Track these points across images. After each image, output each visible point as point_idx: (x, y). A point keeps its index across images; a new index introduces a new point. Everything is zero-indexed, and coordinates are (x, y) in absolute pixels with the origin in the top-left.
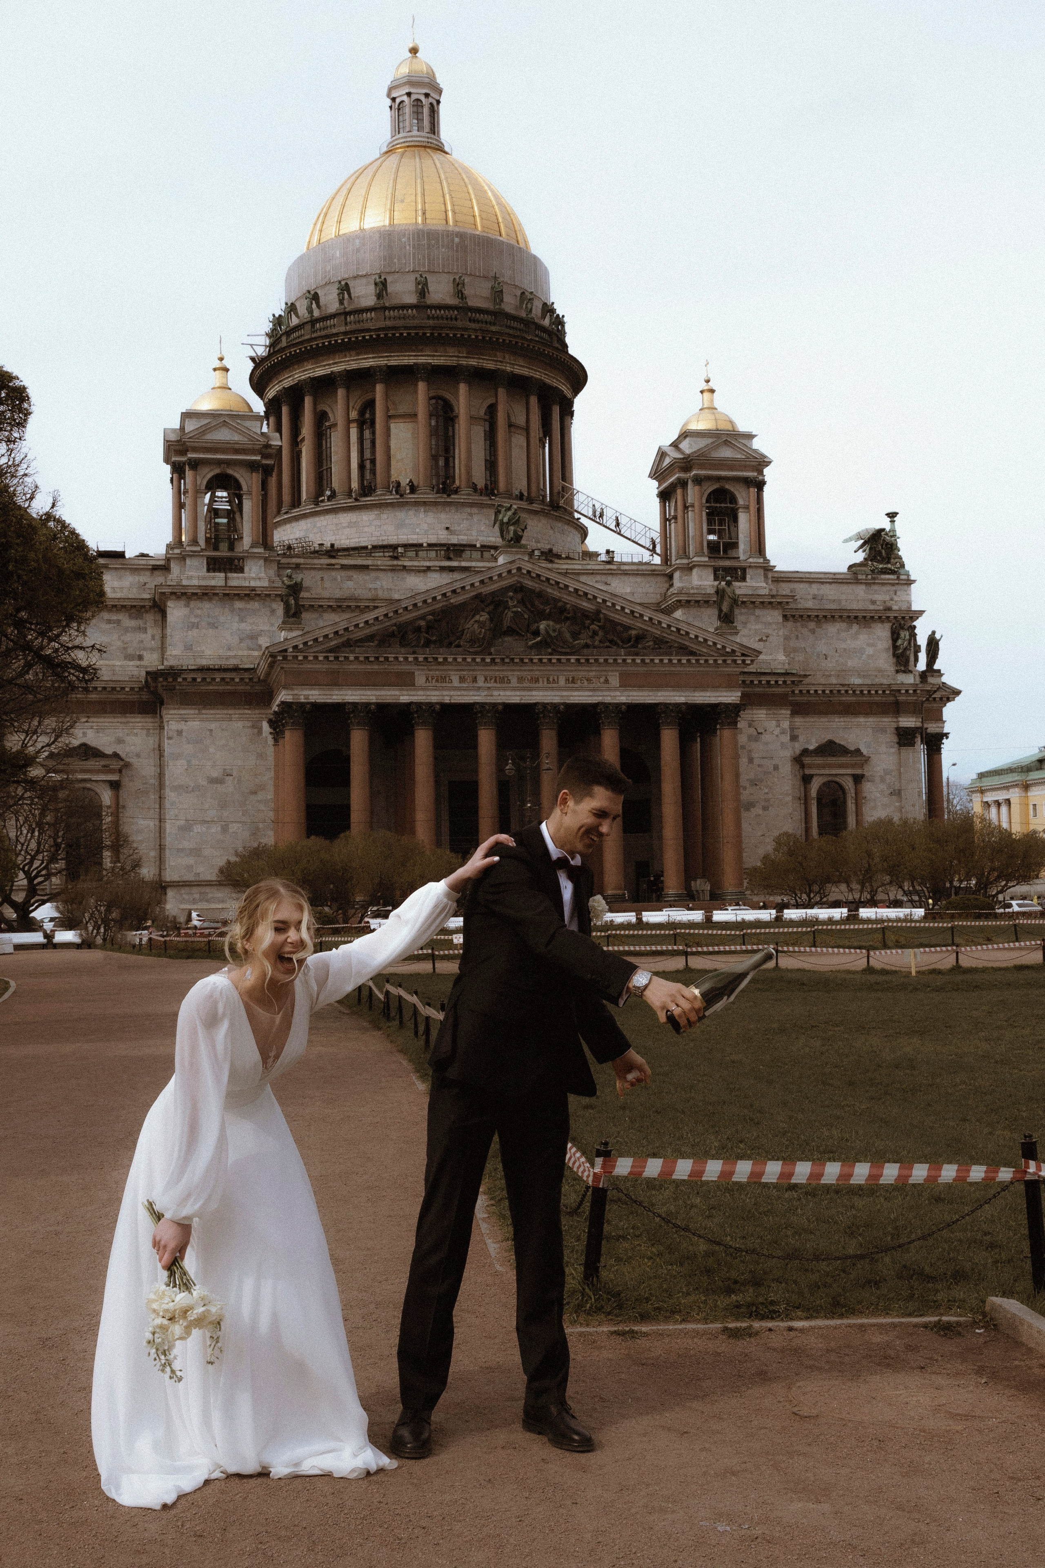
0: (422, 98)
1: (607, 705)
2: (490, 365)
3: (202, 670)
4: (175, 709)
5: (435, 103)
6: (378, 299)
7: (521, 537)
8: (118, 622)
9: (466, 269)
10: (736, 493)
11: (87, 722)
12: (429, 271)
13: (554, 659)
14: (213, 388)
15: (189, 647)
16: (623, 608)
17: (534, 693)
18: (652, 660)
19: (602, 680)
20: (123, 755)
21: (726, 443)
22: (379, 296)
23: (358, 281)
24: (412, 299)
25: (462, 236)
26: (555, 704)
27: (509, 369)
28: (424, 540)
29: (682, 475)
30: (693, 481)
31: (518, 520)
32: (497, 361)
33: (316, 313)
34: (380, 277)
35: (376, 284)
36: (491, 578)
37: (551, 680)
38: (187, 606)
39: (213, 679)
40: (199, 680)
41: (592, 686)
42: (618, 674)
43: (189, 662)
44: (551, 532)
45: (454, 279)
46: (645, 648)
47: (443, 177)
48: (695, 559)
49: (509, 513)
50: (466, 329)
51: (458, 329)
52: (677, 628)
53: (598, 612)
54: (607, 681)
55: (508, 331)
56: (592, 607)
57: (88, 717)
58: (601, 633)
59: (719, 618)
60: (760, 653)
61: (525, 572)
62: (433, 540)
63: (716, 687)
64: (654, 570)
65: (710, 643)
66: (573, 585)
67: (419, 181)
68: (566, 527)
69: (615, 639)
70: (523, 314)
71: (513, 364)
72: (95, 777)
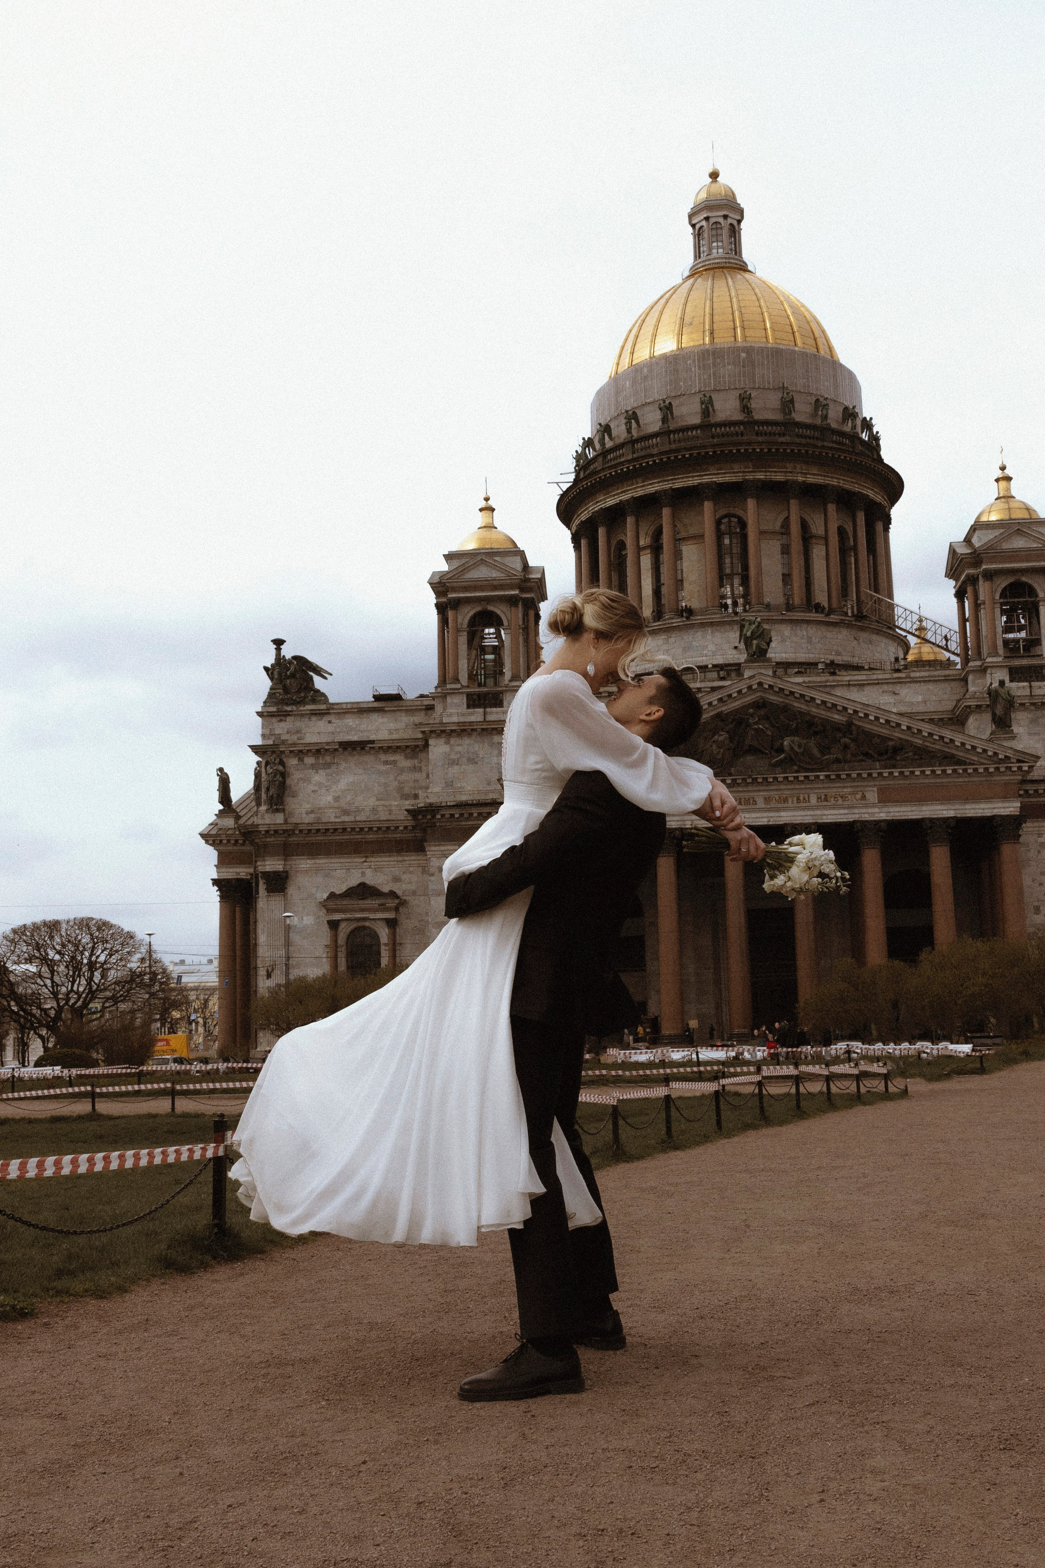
0: (721, 220)
1: (864, 823)
2: (780, 477)
3: (461, 805)
4: (436, 845)
5: (735, 223)
6: (663, 423)
7: (766, 651)
8: (394, 762)
9: (754, 382)
10: (1035, 585)
11: (365, 861)
12: (715, 390)
13: (801, 776)
14: (479, 528)
15: (449, 784)
16: (877, 718)
17: (782, 814)
18: (912, 773)
19: (858, 796)
20: (399, 893)
21: (1019, 532)
22: (664, 420)
23: (647, 409)
24: (696, 420)
25: (749, 350)
26: (805, 824)
27: (800, 479)
28: (710, 662)
29: (971, 571)
30: (983, 577)
31: (762, 632)
32: (786, 472)
33: (609, 444)
34: (664, 402)
35: (660, 409)
36: (730, 696)
37: (801, 798)
38: (447, 743)
39: (471, 814)
40: (456, 816)
41: (846, 803)
42: (875, 789)
43: (450, 800)
44: (855, 642)
45: (740, 395)
46: (903, 760)
47: (733, 294)
48: (989, 660)
49: (753, 627)
50: (749, 443)
51: (741, 444)
52: (940, 736)
53: (850, 724)
54: (864, 797)
55: (798, 440)
56: (841, 718)
57: (366, 857)
58: (852, 746)
59: (994, 720)
60: (1038, 758)
61: (766, 686)
62: (720, 660)
63: (988, 798)
64: (948, 676)
65: (979, 750)
66: (819, 697)
67: (708, 302)
68: (874, 637)
69: (871, 752)
70: (818, 421)
71: (806, 474)
72: (372, 916)
